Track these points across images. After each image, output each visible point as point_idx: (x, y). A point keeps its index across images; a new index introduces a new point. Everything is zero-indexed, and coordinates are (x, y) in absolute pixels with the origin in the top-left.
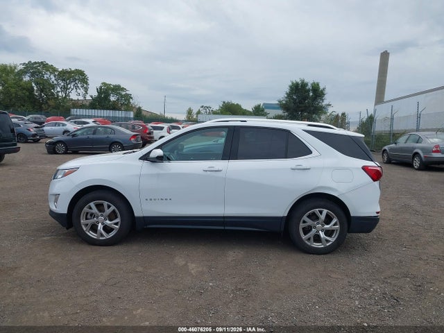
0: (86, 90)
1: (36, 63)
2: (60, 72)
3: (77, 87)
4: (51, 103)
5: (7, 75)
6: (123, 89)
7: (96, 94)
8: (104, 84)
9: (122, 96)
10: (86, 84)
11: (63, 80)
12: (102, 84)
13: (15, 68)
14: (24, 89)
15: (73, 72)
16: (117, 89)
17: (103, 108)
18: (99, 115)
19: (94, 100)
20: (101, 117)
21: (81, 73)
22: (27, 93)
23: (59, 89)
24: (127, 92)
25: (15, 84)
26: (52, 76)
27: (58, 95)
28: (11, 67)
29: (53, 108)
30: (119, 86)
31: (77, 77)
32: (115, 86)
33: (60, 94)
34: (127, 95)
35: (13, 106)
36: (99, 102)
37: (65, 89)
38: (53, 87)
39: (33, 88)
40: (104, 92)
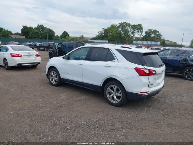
0: (142, 33)
1: (123, 23)
2: (132, 26)
3: (138, 32)
4: (127, 39)
5: (113, 28)
6: (158, 32)
7: (145, 34)
8: (149, 30)
9: (157, 35)
10: (142, 30)
11: (133, 29)
12: (149, 29)
13: (116, 25)
14: (118, 33)
15: (137, 25)
16: (155, 32)
17: (147, 40)
18: (143, 43)
19: (144, 37)
20: (144, 44)
21: (140, 25)
22: (119, 35)
23: (131, 33)
24: (160, 33)
25: (115, 32)
26: (129, 28)
27: (130, 35)
28: (115, 25)
29: (128, 41)
30: (156, 30)
31: (138, 27)
32: (154, 30)
33: (131, 35)
34: (159, 34)
35: (114, 40)
36: (146, 38)
37: (133, 33)
38: (129, 32)
39: (121, 33)
40: (148, 33)
